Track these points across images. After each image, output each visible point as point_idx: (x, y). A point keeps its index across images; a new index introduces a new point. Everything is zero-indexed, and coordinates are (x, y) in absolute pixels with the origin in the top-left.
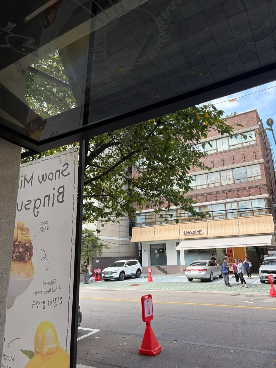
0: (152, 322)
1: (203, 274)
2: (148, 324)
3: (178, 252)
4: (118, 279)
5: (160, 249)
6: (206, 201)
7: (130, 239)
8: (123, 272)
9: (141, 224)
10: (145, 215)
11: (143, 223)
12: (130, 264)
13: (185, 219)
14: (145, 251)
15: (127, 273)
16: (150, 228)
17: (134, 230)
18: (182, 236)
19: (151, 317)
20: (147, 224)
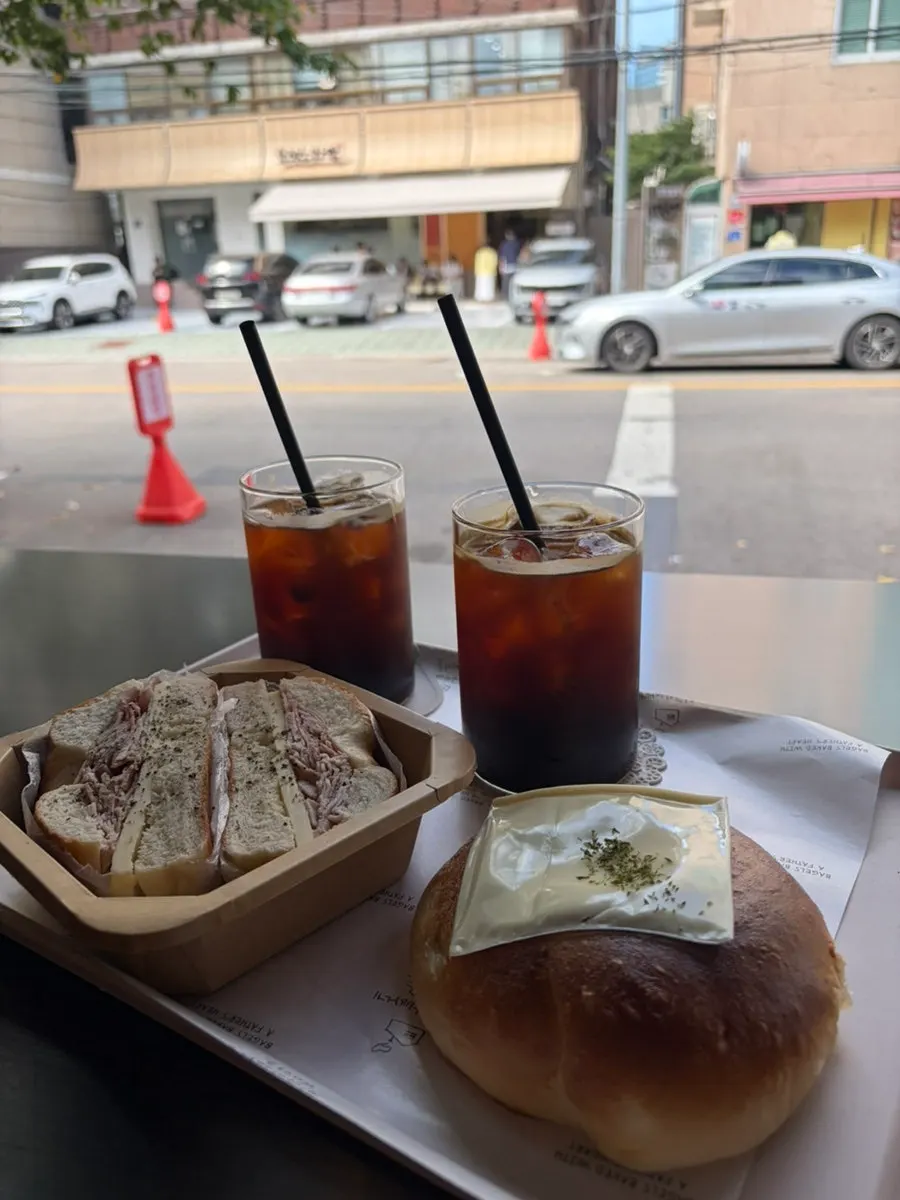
0: (171, 438)
1: (342, 302)
2: (158, 442)
3: (261, 227)
4: (51, 326)
5: (194, 219)
6: (362, 22)
7: (73, 174)
8: (62, 302)
9: (110, 114)
10: (126, 76)
11: (119, 112)
12: (85, 271)
13: (283, 100)
14: (138, 224)
15: (81, 306)
16: (149, 133)
17: (83, 137)
18: (273, 168)
19: (166, 423)
20: (137, 114)
